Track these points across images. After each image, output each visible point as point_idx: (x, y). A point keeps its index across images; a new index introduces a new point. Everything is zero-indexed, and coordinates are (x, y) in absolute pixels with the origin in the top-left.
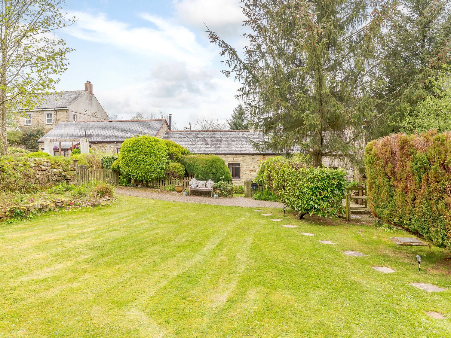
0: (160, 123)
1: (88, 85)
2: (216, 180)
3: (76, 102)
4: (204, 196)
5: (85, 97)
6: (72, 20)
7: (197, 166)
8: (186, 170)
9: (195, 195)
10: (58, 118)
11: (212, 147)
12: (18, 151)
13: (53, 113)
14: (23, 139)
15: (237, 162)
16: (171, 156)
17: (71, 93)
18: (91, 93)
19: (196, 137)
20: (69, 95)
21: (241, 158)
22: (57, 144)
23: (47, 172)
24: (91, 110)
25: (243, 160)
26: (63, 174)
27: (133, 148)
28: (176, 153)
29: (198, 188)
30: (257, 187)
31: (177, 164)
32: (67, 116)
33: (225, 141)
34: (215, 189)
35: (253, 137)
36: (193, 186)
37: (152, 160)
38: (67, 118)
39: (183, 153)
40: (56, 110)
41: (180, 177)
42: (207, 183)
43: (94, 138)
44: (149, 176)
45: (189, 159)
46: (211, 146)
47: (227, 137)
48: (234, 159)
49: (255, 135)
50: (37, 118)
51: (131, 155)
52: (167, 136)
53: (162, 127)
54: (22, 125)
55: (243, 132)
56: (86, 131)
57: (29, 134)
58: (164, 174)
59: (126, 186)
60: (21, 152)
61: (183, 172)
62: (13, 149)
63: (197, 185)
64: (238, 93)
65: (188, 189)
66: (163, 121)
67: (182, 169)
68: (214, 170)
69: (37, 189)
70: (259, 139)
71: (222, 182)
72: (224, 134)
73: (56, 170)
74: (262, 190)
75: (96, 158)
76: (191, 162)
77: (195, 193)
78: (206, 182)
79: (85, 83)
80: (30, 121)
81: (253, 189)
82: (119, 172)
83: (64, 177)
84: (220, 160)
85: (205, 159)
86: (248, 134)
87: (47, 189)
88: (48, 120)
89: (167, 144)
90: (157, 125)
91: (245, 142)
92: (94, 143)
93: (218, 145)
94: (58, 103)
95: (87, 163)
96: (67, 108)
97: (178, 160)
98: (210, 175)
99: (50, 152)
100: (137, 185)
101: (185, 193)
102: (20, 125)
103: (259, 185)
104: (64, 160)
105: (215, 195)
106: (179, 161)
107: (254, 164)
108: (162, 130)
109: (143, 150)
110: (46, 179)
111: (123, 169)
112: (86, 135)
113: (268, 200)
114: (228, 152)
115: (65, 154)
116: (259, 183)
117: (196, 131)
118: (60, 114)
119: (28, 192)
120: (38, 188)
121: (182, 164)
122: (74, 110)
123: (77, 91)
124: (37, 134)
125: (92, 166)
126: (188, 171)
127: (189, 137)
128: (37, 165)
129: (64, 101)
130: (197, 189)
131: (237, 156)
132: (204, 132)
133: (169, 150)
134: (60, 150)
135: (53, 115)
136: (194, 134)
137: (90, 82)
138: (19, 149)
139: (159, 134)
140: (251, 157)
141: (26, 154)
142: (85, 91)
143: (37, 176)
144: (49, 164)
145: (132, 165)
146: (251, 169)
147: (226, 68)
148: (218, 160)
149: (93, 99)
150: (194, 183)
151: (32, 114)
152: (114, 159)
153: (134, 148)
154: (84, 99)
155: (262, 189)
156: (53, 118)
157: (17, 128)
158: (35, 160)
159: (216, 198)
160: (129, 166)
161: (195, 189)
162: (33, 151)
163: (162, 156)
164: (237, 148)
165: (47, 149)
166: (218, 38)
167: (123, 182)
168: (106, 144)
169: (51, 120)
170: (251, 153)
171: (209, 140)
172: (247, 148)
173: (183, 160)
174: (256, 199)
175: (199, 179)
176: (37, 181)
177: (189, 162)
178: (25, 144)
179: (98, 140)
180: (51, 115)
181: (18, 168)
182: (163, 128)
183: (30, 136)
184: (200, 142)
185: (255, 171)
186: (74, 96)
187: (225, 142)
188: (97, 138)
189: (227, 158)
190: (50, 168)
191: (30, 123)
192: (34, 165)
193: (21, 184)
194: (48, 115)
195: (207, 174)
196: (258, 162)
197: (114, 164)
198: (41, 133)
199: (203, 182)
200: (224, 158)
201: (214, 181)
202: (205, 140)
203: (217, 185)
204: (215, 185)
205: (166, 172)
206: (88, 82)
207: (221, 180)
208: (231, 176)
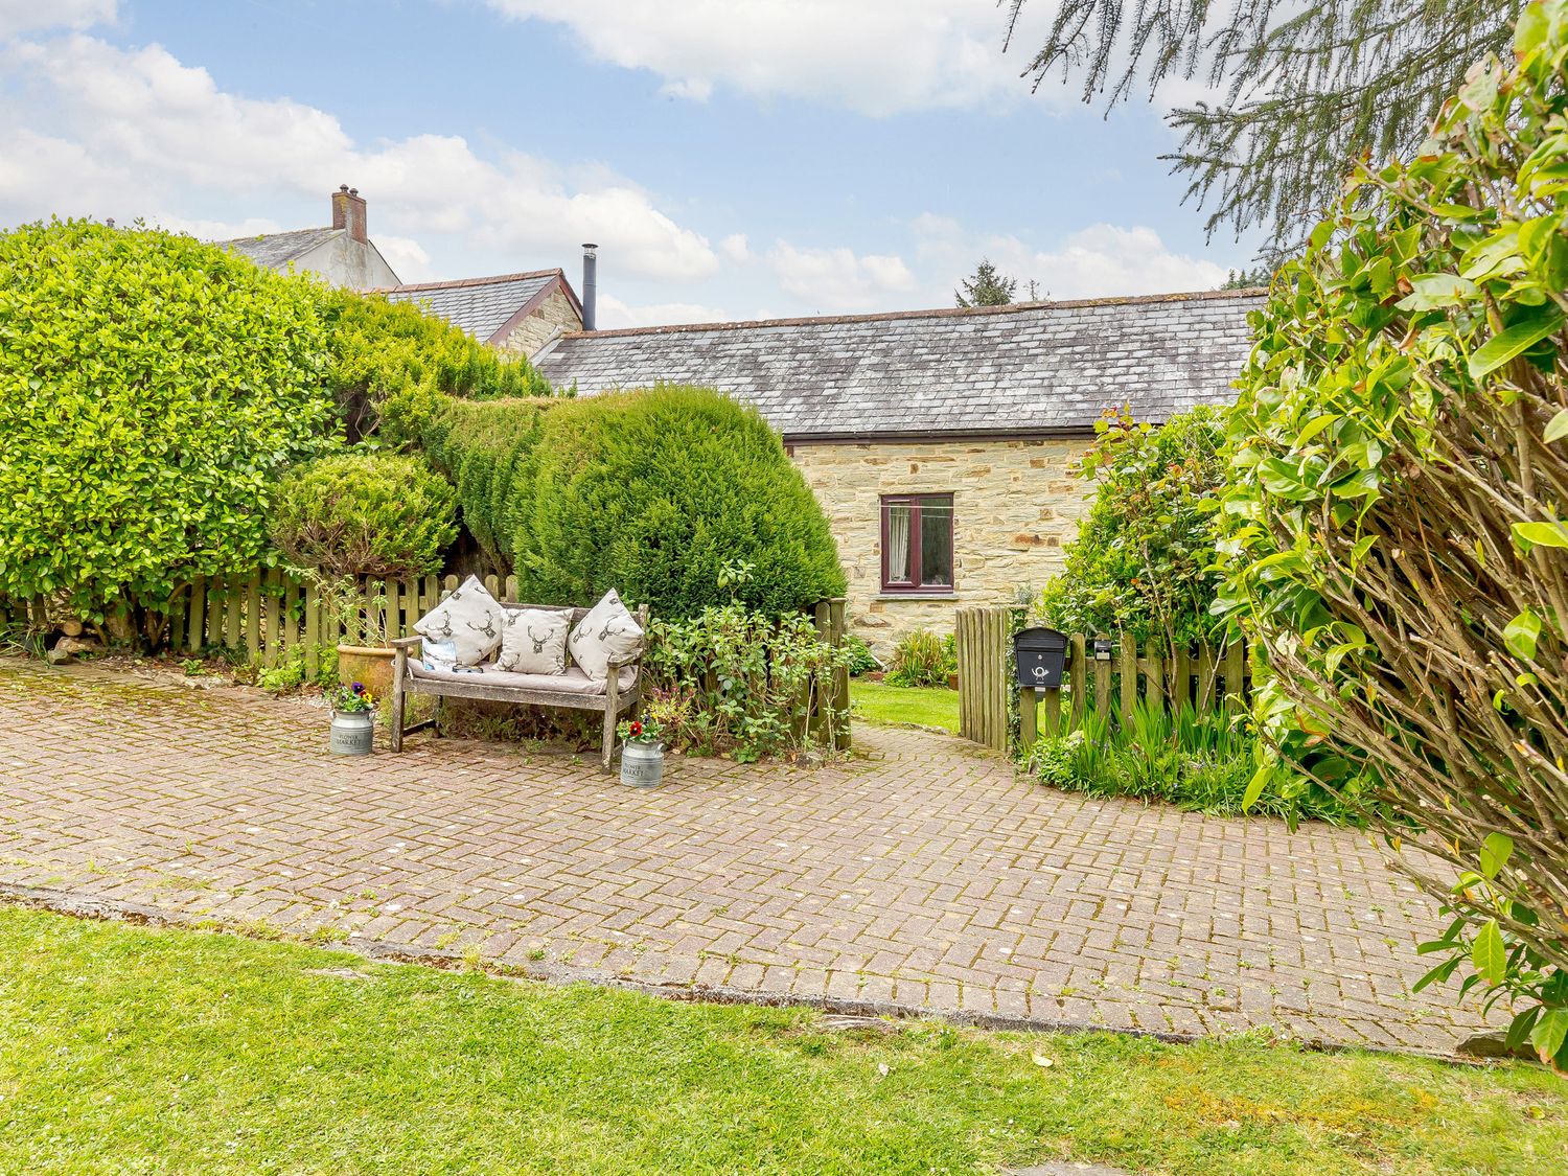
0: (525, 291)
1: (347, 206)
5: (332, 253)
7: (531, 474)
8: (460, 514)
11: (794, 400)
15: (936, 489)
18: (360, 235)
19: (710, 353)
21: (963, 458)
25: (975, 473)
29: (493, 675)
30: (1069, 665)
31: (394, 464)
33: (873, 367)
34: (646, 679)
35: (1045, 336)
42: (584, 625)
45: (484, 426)
46: (787, 395)
47: (883, 345)
48: (915, 469)
49: (1050, 329)
52: (560, 356)
53: (532, 309)
55: (982, 320)
63: (487, 644)
66: (543, 282)
68: (661, 510)
70: (1077, 349)
72: (870, 333)
74: (1116, 692)
76: (490, 446)
78: (573, 623)
79: (334, 196)
81: (1024, 686)
84: (737, 425)
86: (1012, 325)
91: (989, 370)
93: (826, 392)
97: (414, 438)
98: (626, 554)
103: (1080, 640)
105: (633, 754)
106: (416, 442)
107: (1045, 497)
108: (534, 324)
113: (1178, 798)
114: (883, 428)
116: (1083, 629)
117: (715, 328)
121: (431, 465)
123: (307, 232)
126: (472, 519)
127: (672, 356)
130: (486, 688)
131: (939, 450)
132: (758, 331)
136: (704, 340)
137: (354, 192)
139: (514, 341)
140: (1024, 452)
142: (334, 228)
146: (1024, 532)
148: (713, 421)
149: (371, 261)
150: (459, 626)
154: (328, 260)
155: (1116, 678)
159: (648, 776)
161: (468, 686)
164: (937, 403)
170: (1028, 423)
171: (780, 367)
172: (1000, 400)
173: (441, 435)
174: (1052, 785)
177: (476, 443)
182: (541, 314)
184: (727, 381)
185: (1053, 542)
186: (291, 247)
187: (869, 374)
189: (875, 462)
195: (599, 544)
196: (1071, 482)
199: (544, 621)
200: (856, 461)
201: (656, 609)
202: (758, 366)
203: (679, 641)
204: (654, 643)
205: (274, 527)
206: (344, 188)
207: (721, 598)
208: (831, 562)
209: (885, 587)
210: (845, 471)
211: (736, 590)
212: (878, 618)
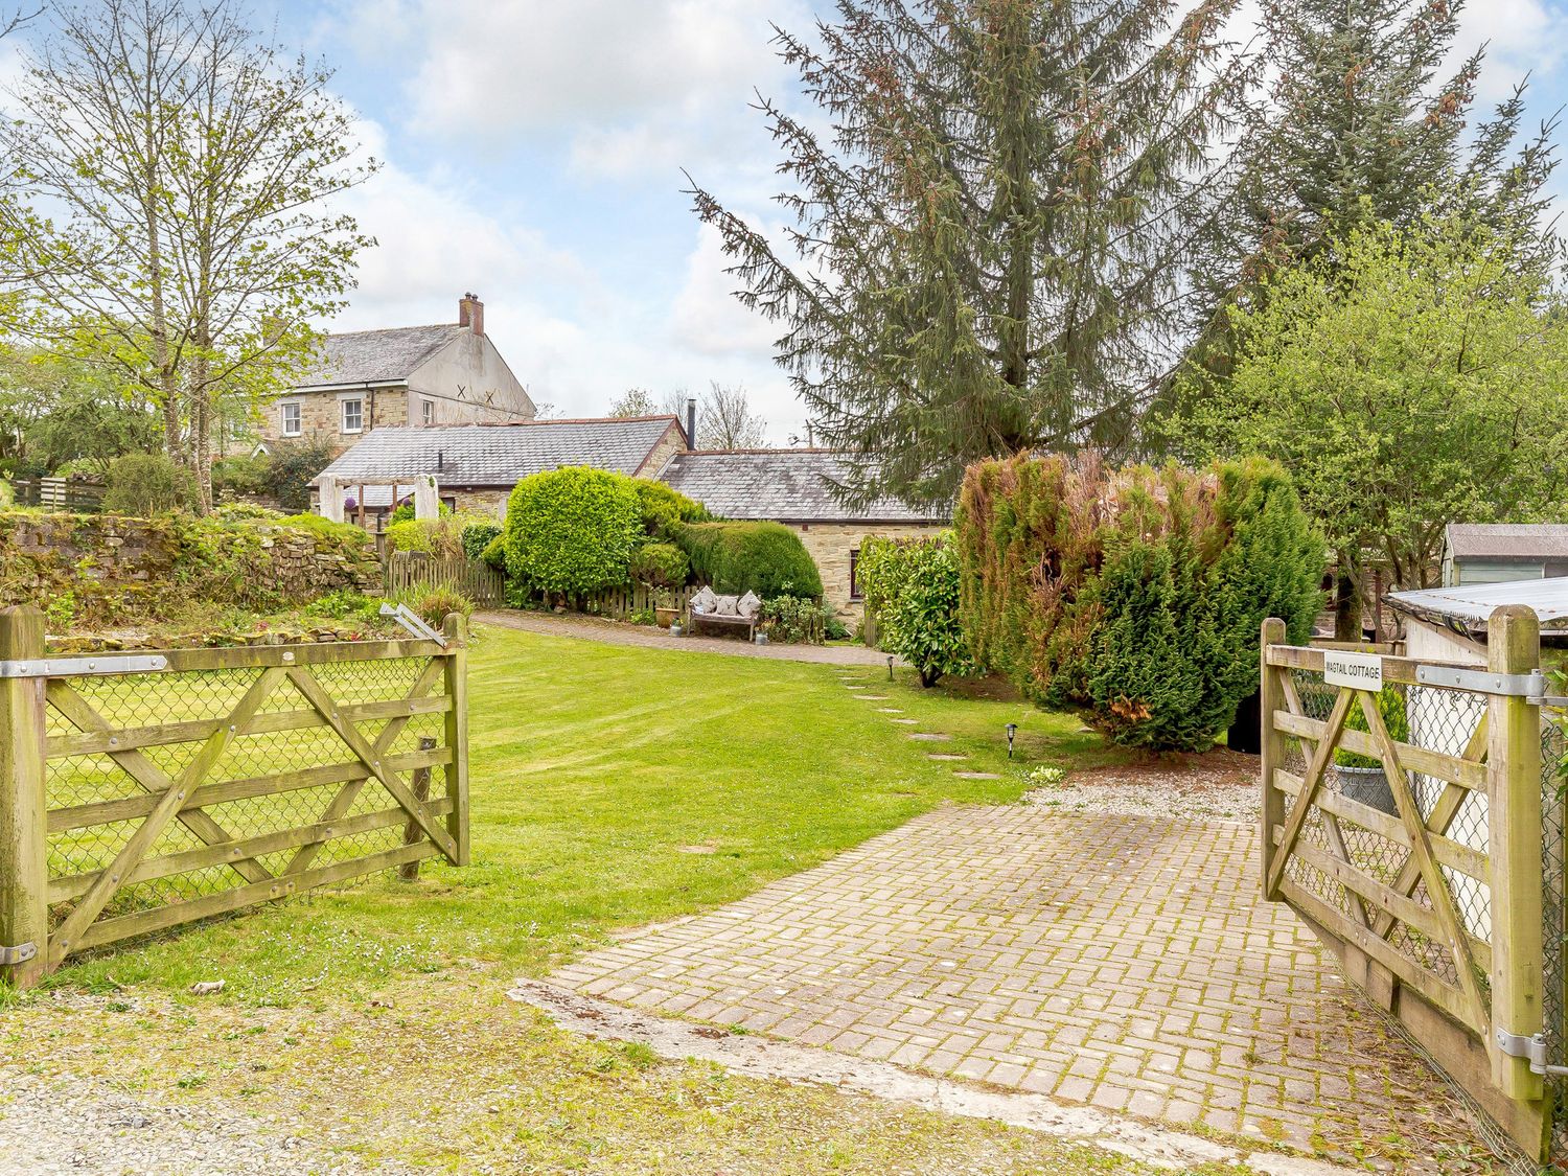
0: (657, 428)
1: (470, 308)
2: (768, 592)
3: (431, 361)
4: (733, 639)
5: (459, 345)
6: (366, 169)
7: (719, 552)
8: (690, 565)
9: (708, 634)
10: (377, 412)
11: (808, 500)
12: (251, 515)
13: (363, 397)
14: (271, 481)
16: (650, 525)
17: (418, 334)
18: (479, 331)
19: (763, 468)
20: (412, 340)
22: (353, 493)
23: (304, 563)
24: (479, 387)
26: (347, 568)
27: (538, 502)
28: (667, 516)
29: (715, 614)
31: (667, 547)
32: (405, 408)
34: (762, 616)
36: (699, 610)
37: (590, 535)
38: (404, 413)
39: (686, 517)
40: (372, 390)
41: (670, 585)
42: (742, 600)
43: (466, 474)
44: (581, 580)
45: (699, 533)
46: (805, 496)
50: (316, 413)
51: (533, 522)
52: (677, 466)
53: (663, 440)
54: (274, 437)
56: (441, 456)
57: (288, 463)
58: (628, 574)
59: (522, 607)
60: (261, 516)
61: (683, 572)
62: (240, 506)
63: (713, 606)
64: (779, 352)
65: (686, 619)
66: (668, 422)
67: (677, 559)
68: (765, 566)
69: (279, 604)
71: (786, 598)
73: (327, 557)
75: (451, 532)
76: (702, 541)
77: (709, 629)
78: (739, 599)
79: (461, 301)
80: (297, 422)
82: (504, 570)
83: (350, 575)
85: (741, 534)
87: (304, 604)
88: (349, 420)
89: (640, 492)
90: (650, 434)
92: (462, 488)
94: (379, 366)
95: (428, 543)
96: (405, 383)
97: (670, 537)
98: (754, 579)
99: (336, 515)
100: (553, 607)
101: (675, 628)
102: (268, 435)
104: (350, 533)
105: (759, 636)
106: (674, 539)
108: (663, 448)
109: (567, 506)
110: (303, 580)
111: (512, 559)
112: (441, 465)
114: (852, 517)
115: (379, 522)
117: (765, 452)
118: (382, 400)
119: (257, 610)
120: (282, 600)
121: (680, 548)
122: (425, 388)
123: (437, 328)
124: (312, 463)
125: (439, 555)
126: (696, 567)
127: (741, 469)
128: (279, 543)
129: (396, 360)
130: (713, 618)
131: (879, 529)
132: (789, 455)
133: (644, 506)
134: (361, 510)
135: (363, 404)
136: (759, 460)
137: (475, 297)
138: (255, 507)
139: (654, 460)
141: (273, 523)
142: (461, 325)
143: (280, 572)
144: (310, 542)
145: (535, 549)
147: (742, 285)
149: (486, 350)
150: (704, 601)
151: (301, 401)
152: (493, 533)
153: (542, 500)
154: (456, 351)
156: (364, 413)
157: (262, 447)
158: (274, 531)
159: (763, 642)
160: (527, 554)
161: (708, 617)
162: (291, 514)
163: (623, 526)
165: (329, 509)
166: (719, 209)
167: (514, 598)
168: (496, 494)
169: (358, 418)
171: (801, 479)
173: (683, 537)
175: (720, 590)
176: (280, 583)
177: (698, 541)
178: (276, 492)
179: (474, 481)
180: (358, 404)
181: (231, 548)
182: (666, 442)
183: (291, 470)
184: (772, 487)
186: (427, 342)
188: (471, 476)
189: (848, 533)
190: (312, 551)
191: (297, 430)
192: (272, 544)
193: (239, 588)
194: (349, 405)
195: (745, 576)
197: (490, 548)
198: (321, 459)
199: (730, 599)
200: (839, 533)
201: (763, 597)
202: (789, 478)
203: (771, 606)
204: (762, 606)
205: (631, 570)
206: (468, 295)
207: (783, 593)
208: (818, 582)
209: (853, 596)
210: (833, 538)
211: (787, 591)
212: (849, 611)
